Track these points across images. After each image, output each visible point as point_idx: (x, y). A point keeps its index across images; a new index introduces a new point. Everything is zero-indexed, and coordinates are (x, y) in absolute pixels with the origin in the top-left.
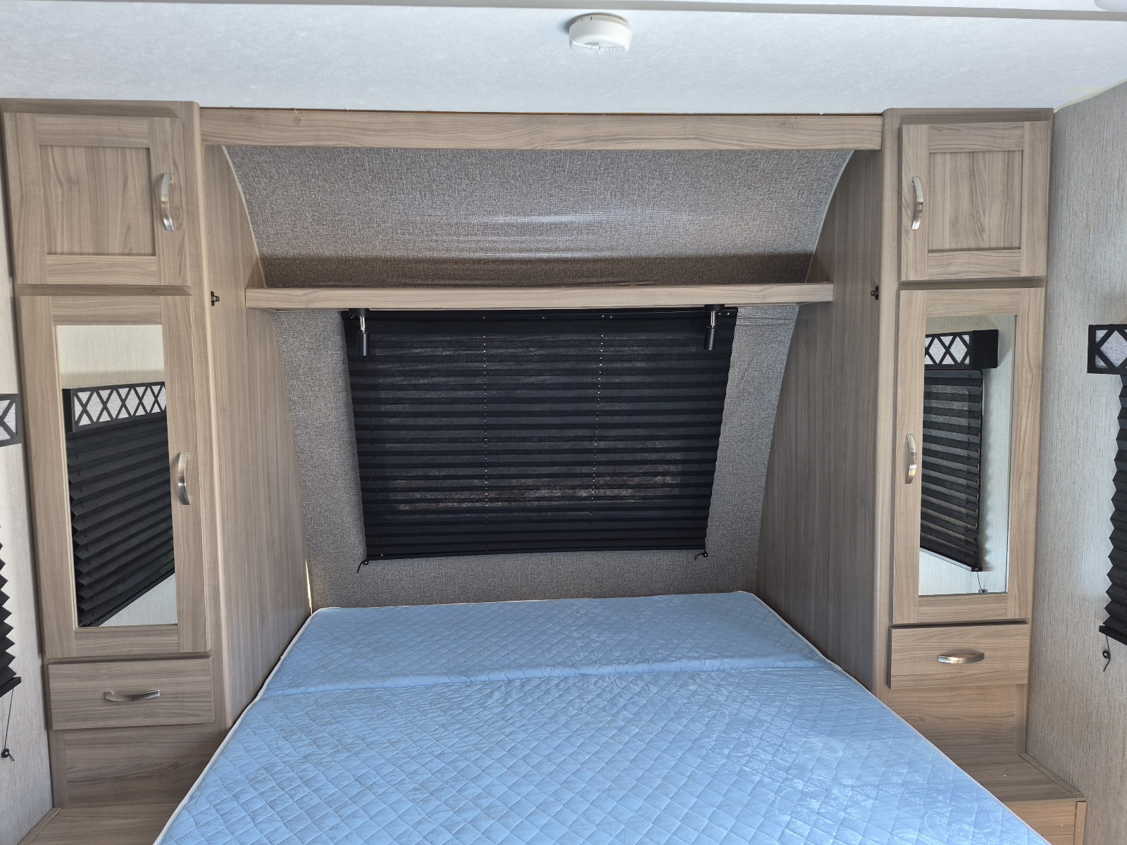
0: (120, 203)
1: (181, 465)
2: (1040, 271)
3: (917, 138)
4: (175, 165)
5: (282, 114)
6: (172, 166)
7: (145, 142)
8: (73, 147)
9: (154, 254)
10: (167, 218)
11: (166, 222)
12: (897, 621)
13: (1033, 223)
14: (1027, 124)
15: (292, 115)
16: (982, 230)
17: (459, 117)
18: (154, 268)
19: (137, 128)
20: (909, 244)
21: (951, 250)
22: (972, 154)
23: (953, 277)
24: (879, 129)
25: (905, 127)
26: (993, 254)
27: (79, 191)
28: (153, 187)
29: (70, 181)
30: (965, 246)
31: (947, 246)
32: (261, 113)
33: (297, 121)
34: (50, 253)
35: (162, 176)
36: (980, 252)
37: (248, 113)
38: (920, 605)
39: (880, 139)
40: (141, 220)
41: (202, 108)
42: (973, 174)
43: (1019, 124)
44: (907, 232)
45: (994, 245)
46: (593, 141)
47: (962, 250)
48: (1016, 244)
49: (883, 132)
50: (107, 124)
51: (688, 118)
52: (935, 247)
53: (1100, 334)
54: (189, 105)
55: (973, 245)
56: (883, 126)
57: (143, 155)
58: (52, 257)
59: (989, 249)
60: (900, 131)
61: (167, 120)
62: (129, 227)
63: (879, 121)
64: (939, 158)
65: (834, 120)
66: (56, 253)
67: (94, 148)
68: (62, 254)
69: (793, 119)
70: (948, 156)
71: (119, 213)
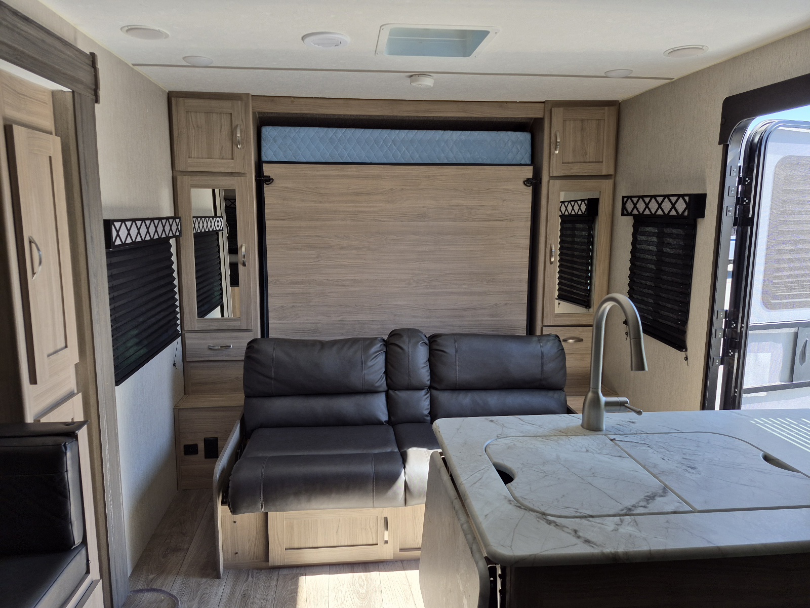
0: (219, 138)
1: (243, 249)
2: (611, 172)
3: (558, 114)
4: (242, 121)
5: (286, 99)
6: (241, 122)
7: (230, 111)
8: (199, 112)
9: (233, 159)
10: (240, 145)
11: (238, 146)
12: (545, 324)
13: (608, 152)
14: (606, 108)
15: (290, 100)
16: (586, 154)
17: (362, 101)
18: (233, 165)
19: (226, 105)
20: (554, 160)
21: (572, 163)
22: (582, 120)
23: (573, 175)
24: (543, 108)
25: (553, 109)
26: (590, 164)
27: (202, 132)
28: (233, 131)
29: (198, 126)
30: (578, 161)
31: (571, 161)
32: (277, 99)
33: (292, 102)
34: (189, 158)
35: (237, 126)
36: (585, 164)
37: (272, 98)
38: (555, 317)
39: (543, 113)
40: (228, 144)
41: (252, 96)
42: (582, 129)
43: (603, 108)
44: (553, 154)
45: (591, 160)
46: (419, 112)
47: (577, 162)
48: (601, 160)
49: (544, 110)
50: (214, 103)
51: (460, 103)
52: (565, 161)
53: (625, 199)
54: (248, 94)
55: (582, 160)
56: (545, 107)
57: (229, 116)
58: (190, 159)
59: (589, 162)
60: (551, 110)
61: (239, 102)
62: (222, 147)
63: (543, 105)
64: (568, 122)
65: (523, 105)
66: (192, 158)
67: (208, 113)
68: (194, 158)
69: (505, 104)
70: (572, 122)
71: (218, 141)
